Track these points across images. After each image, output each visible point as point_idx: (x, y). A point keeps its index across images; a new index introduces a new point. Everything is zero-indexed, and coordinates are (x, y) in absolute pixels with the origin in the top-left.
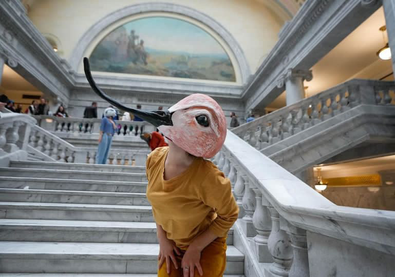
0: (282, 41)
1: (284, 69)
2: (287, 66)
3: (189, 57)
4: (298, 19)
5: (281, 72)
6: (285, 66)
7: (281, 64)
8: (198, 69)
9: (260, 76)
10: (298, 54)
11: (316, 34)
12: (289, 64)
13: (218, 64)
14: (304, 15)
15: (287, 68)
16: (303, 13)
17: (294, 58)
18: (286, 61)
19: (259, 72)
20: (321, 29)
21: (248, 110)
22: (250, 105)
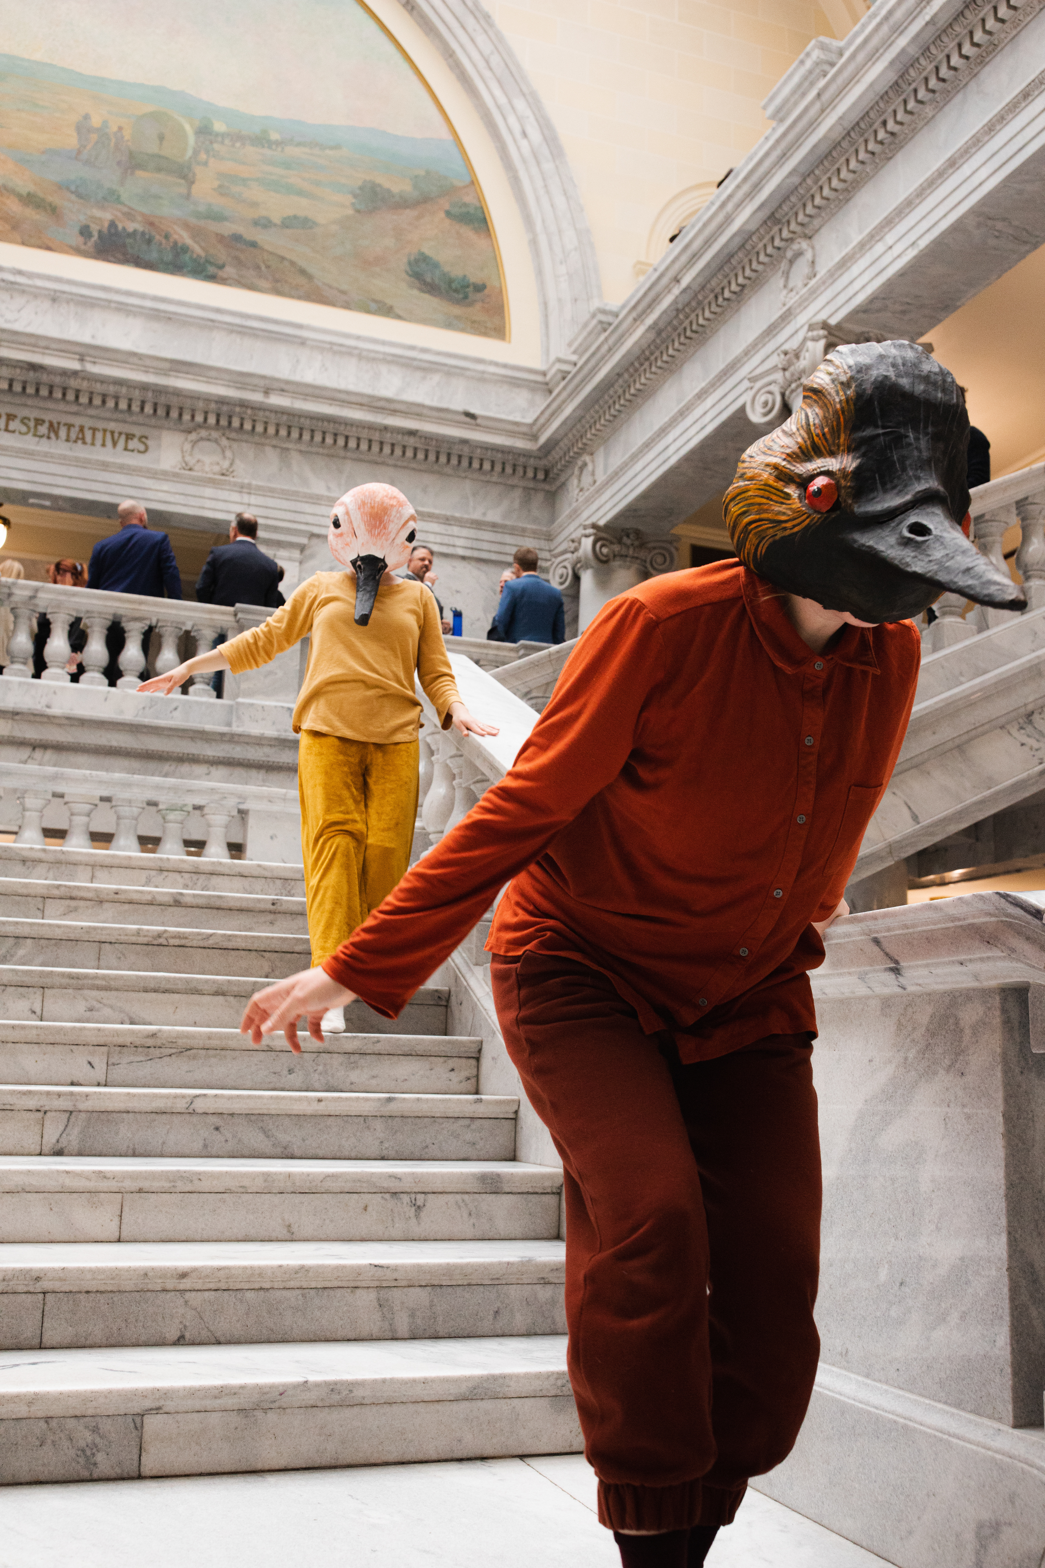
0: (784, 156)
1: (786, 317)
2: (804, 303)
3: (204, 131)
4: (873, 57)
5: (771, 331)
6: (793, 300)
7: (777, 281)
8: (264, 224)
9: (657, 329)
10: (863, 246)
11: (953, 164)
12: (814, 294)
13: (401, 204)
14: (902, 42)
15: (802, 319)
16: (898, 30)
17: (844, 264)
18: (801, 268)
19: (650, 306)
20: (976, 142)
21: (574, 530)
22: (589, 501)
